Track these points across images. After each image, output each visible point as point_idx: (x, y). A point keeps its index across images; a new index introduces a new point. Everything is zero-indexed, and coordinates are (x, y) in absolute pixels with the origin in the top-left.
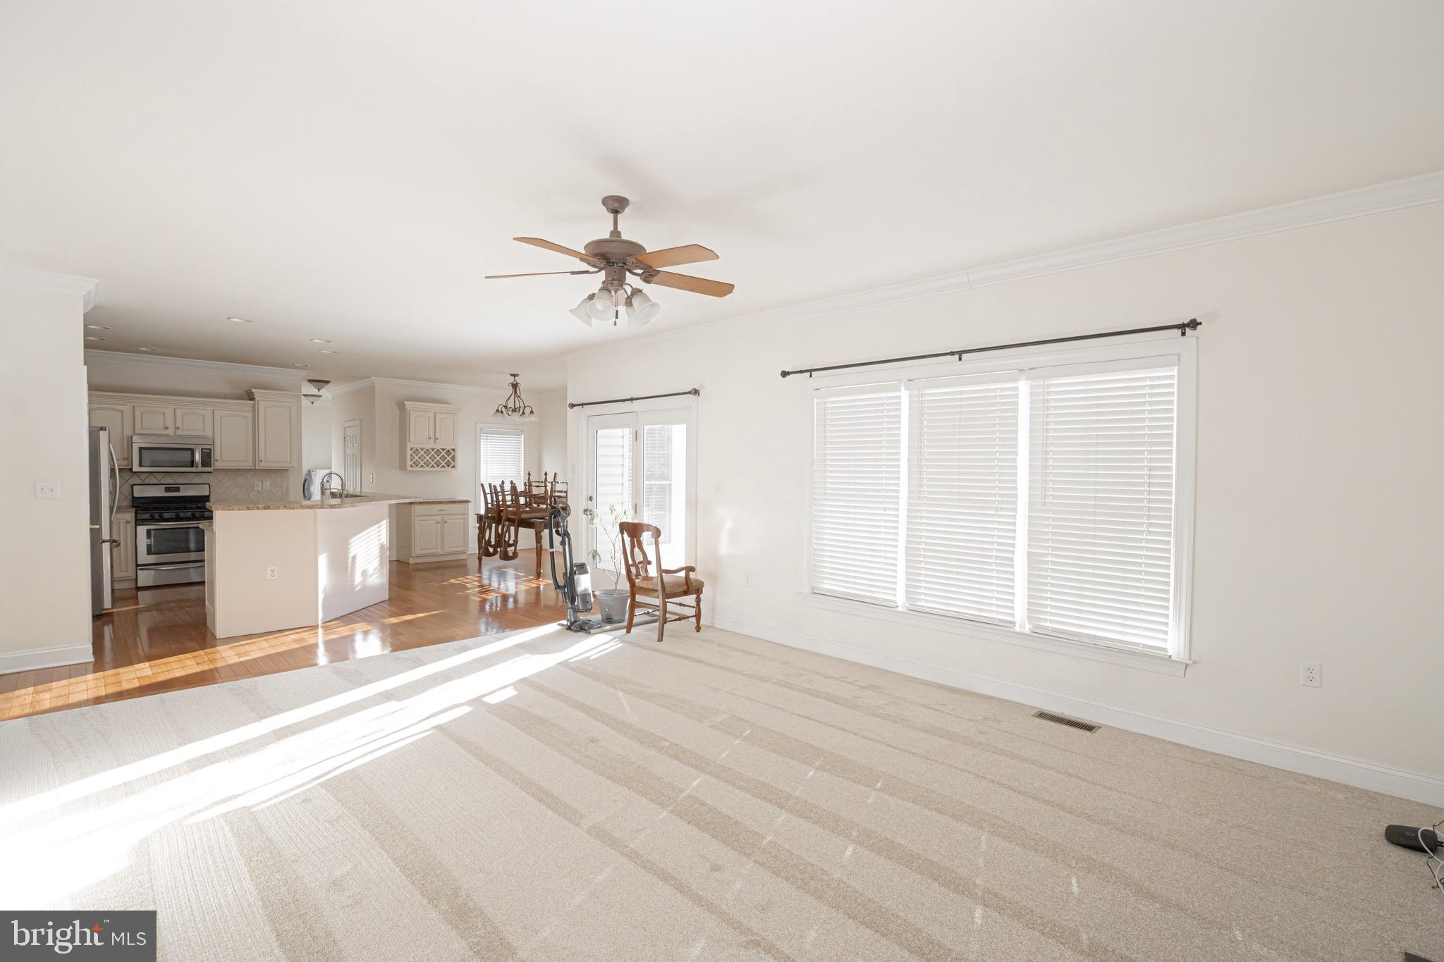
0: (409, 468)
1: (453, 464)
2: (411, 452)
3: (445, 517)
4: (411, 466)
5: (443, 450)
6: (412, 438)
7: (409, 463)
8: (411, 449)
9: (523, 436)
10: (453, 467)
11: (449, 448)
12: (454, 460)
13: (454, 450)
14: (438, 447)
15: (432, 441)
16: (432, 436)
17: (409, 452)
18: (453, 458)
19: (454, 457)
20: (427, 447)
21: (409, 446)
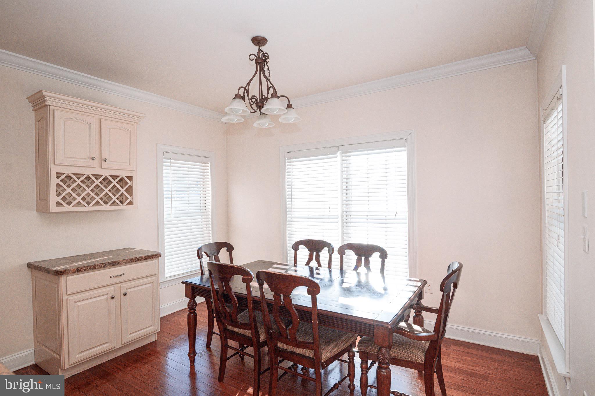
0: (54, 208)
1: (130, 199)
2: (59, 181)
3: (123, 285)
4: (59, 204)
5: (114, 177)
6: (60, 158)
7: (54, 199)
8: (58, 175)
9: (209, 165)
10: (131, 203)
11: (123, 174)
12: (131, 194)
13: (130, 178)
14: (106, 173)
15: (96, 163)
16: (96, 155)
17: (54, 181)
18: (130, 191)
19: (131, 187)
20: (88, 172)
21: (53, 170)
